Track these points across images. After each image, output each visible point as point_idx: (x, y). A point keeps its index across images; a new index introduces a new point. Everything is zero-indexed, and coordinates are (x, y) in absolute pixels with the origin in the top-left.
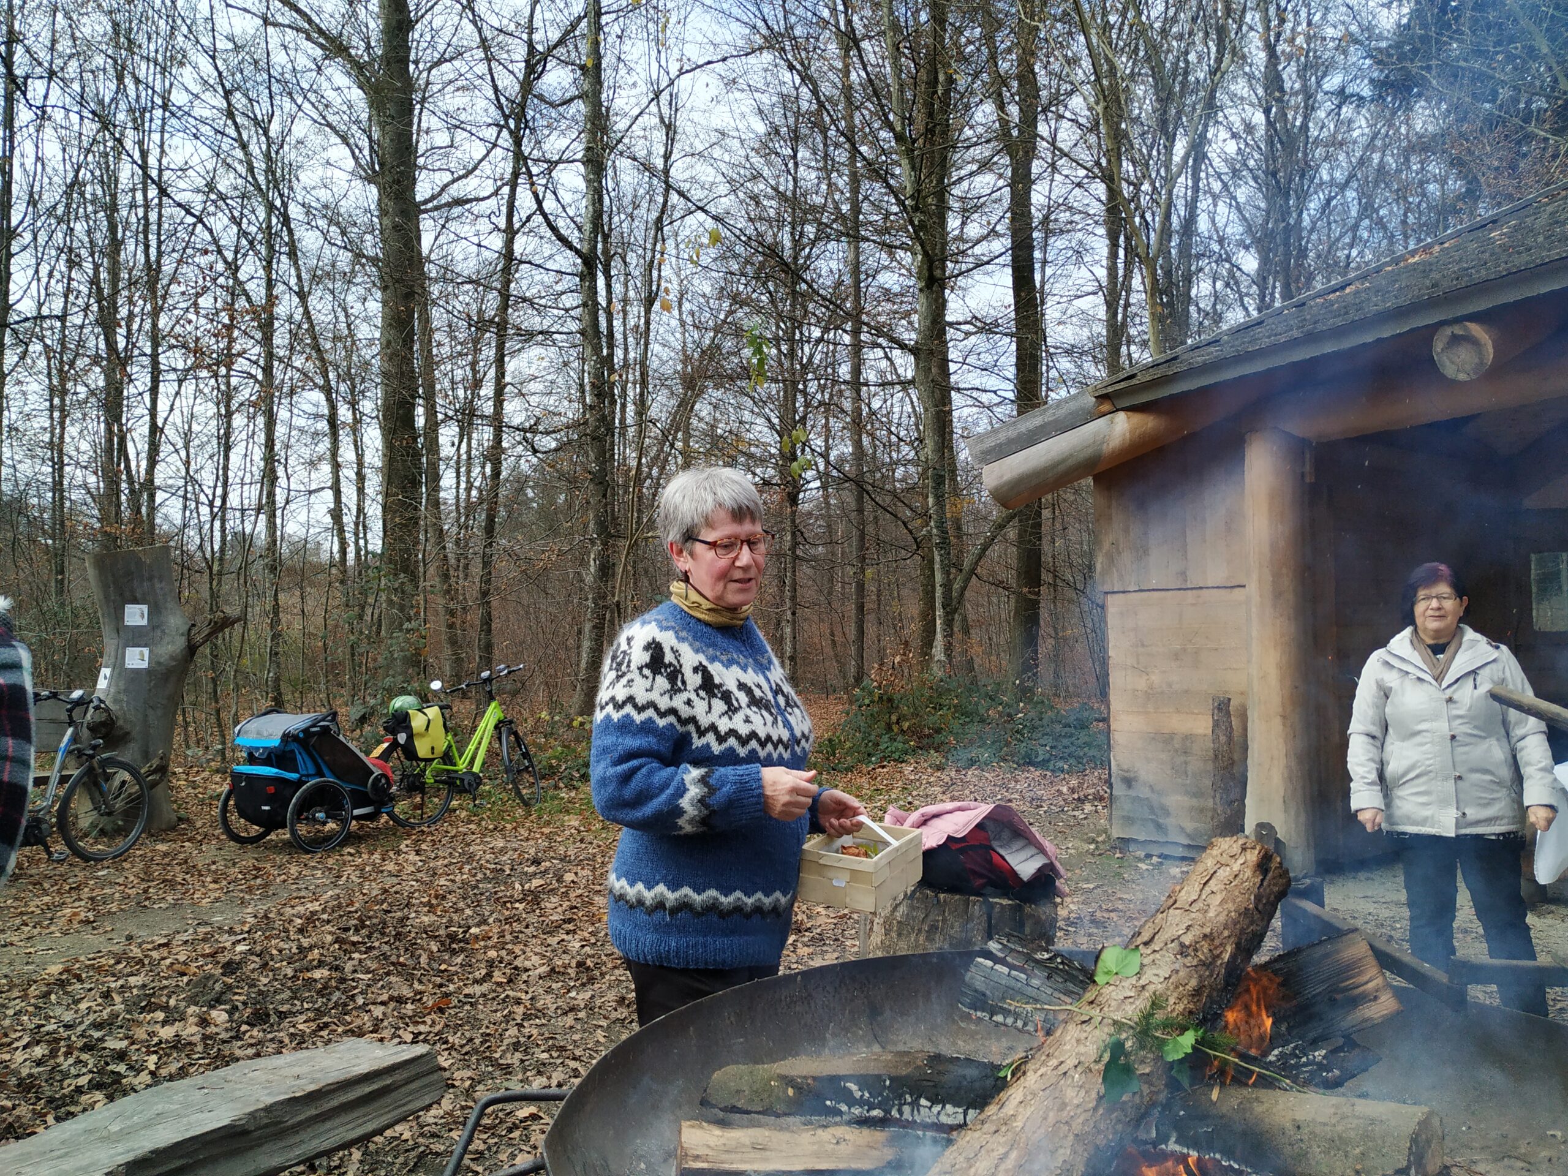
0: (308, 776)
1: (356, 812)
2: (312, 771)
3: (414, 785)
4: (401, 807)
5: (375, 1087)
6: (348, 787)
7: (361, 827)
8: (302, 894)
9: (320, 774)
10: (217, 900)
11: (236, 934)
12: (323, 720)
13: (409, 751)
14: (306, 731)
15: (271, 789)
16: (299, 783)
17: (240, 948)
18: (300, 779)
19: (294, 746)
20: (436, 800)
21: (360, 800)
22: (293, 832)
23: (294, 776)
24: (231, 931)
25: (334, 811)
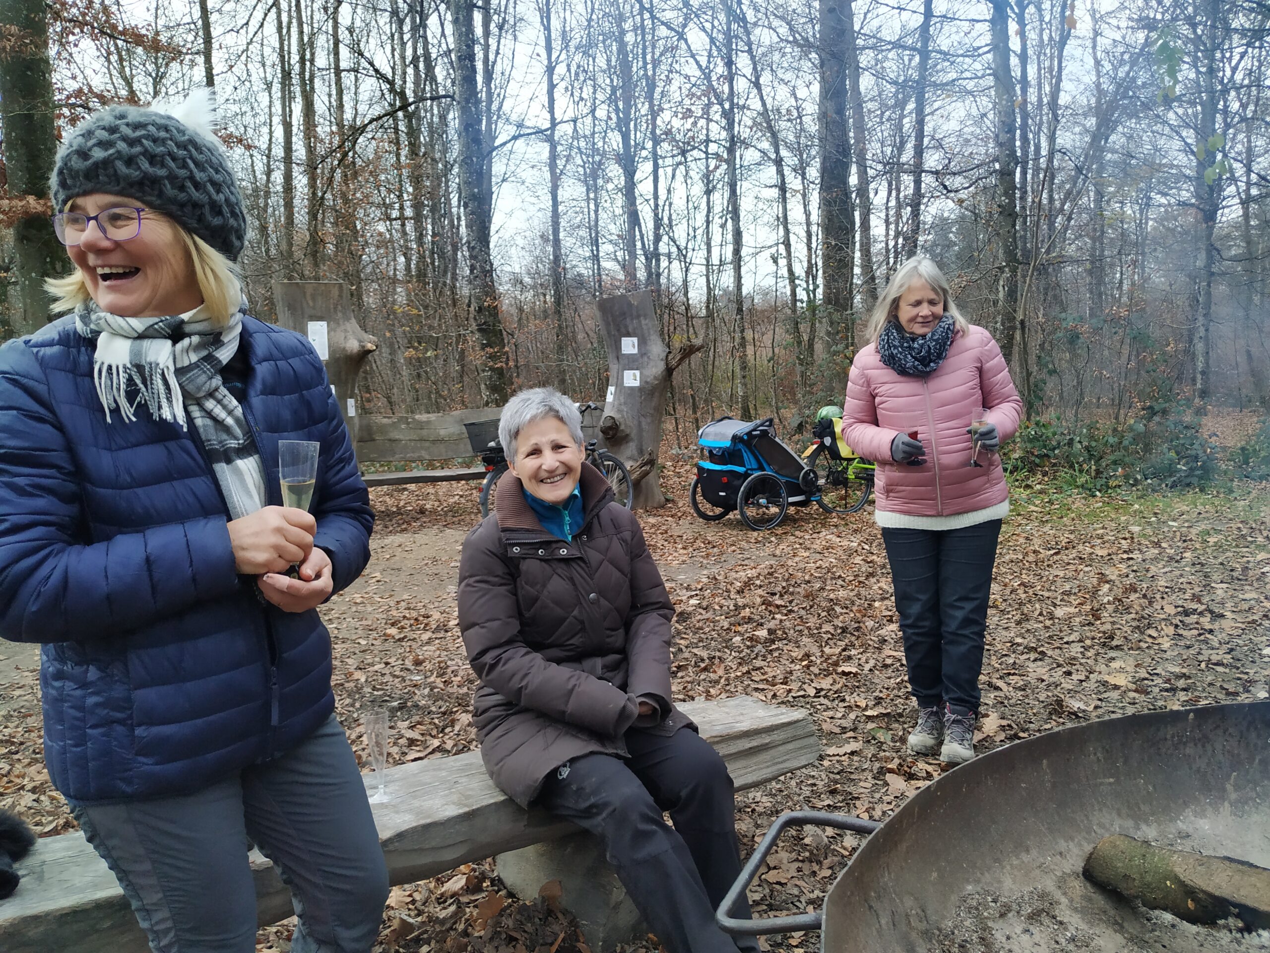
0: (752, 470)
1: (791, 500)
2: (755, 466)
3: (838, 480)
4: (828, 499)
5: (754, 743)
6: (784, 480)
7: (797, 512)
8: (746, 562)
9: (762, 468)
10: (684, 562)
11: (691, 590)
12: (762, 425)
13: (834, 453)
14: (749, 433)
15: (725, 480)
16: (746, 475)
17: (693, 602)
18: (746, 472)
19: (740, 446)
20: (858, 493)
21: (794, 490)
22: (742, 513)
23: (741, 470)
24: (688, 588)
25: (774, 497)
